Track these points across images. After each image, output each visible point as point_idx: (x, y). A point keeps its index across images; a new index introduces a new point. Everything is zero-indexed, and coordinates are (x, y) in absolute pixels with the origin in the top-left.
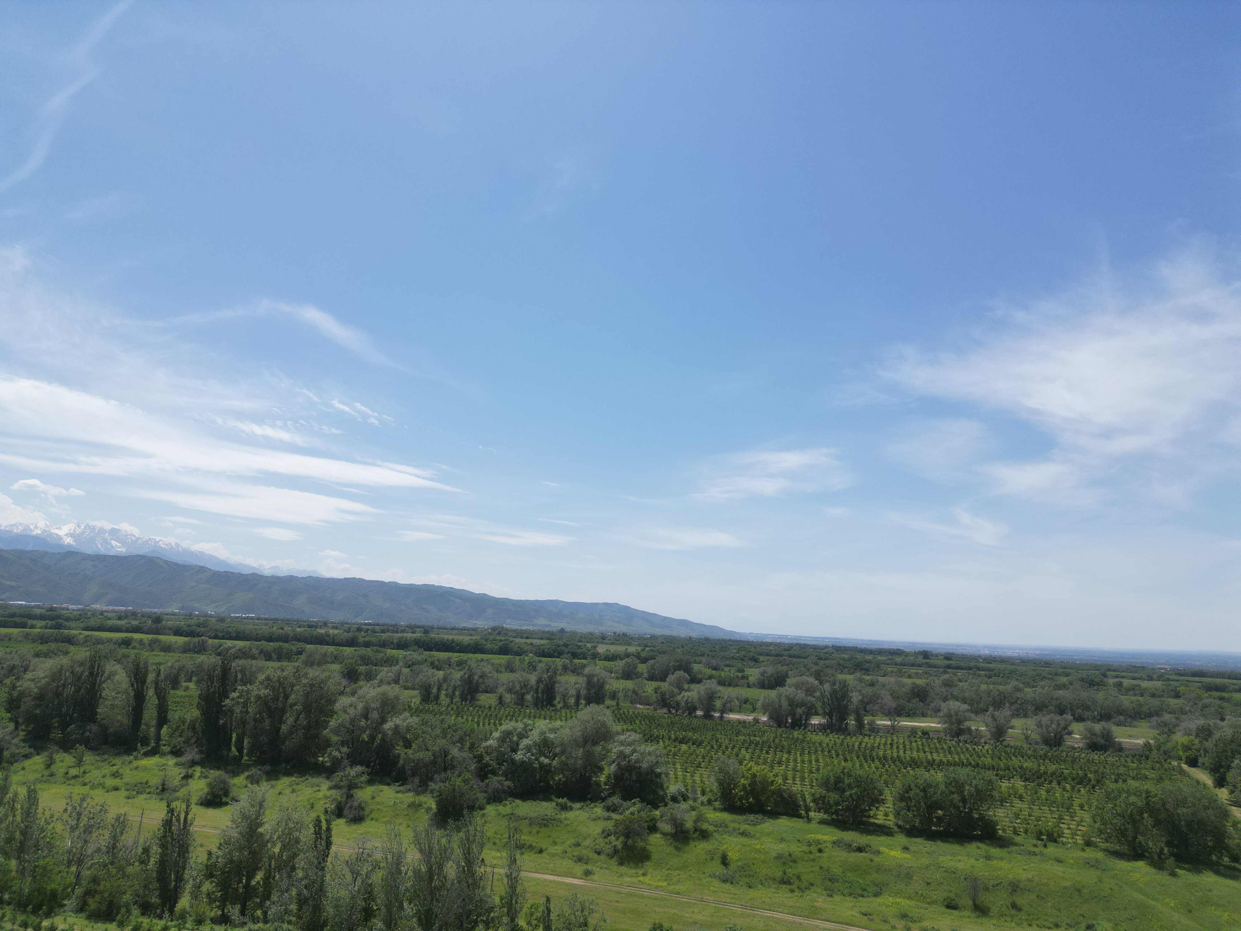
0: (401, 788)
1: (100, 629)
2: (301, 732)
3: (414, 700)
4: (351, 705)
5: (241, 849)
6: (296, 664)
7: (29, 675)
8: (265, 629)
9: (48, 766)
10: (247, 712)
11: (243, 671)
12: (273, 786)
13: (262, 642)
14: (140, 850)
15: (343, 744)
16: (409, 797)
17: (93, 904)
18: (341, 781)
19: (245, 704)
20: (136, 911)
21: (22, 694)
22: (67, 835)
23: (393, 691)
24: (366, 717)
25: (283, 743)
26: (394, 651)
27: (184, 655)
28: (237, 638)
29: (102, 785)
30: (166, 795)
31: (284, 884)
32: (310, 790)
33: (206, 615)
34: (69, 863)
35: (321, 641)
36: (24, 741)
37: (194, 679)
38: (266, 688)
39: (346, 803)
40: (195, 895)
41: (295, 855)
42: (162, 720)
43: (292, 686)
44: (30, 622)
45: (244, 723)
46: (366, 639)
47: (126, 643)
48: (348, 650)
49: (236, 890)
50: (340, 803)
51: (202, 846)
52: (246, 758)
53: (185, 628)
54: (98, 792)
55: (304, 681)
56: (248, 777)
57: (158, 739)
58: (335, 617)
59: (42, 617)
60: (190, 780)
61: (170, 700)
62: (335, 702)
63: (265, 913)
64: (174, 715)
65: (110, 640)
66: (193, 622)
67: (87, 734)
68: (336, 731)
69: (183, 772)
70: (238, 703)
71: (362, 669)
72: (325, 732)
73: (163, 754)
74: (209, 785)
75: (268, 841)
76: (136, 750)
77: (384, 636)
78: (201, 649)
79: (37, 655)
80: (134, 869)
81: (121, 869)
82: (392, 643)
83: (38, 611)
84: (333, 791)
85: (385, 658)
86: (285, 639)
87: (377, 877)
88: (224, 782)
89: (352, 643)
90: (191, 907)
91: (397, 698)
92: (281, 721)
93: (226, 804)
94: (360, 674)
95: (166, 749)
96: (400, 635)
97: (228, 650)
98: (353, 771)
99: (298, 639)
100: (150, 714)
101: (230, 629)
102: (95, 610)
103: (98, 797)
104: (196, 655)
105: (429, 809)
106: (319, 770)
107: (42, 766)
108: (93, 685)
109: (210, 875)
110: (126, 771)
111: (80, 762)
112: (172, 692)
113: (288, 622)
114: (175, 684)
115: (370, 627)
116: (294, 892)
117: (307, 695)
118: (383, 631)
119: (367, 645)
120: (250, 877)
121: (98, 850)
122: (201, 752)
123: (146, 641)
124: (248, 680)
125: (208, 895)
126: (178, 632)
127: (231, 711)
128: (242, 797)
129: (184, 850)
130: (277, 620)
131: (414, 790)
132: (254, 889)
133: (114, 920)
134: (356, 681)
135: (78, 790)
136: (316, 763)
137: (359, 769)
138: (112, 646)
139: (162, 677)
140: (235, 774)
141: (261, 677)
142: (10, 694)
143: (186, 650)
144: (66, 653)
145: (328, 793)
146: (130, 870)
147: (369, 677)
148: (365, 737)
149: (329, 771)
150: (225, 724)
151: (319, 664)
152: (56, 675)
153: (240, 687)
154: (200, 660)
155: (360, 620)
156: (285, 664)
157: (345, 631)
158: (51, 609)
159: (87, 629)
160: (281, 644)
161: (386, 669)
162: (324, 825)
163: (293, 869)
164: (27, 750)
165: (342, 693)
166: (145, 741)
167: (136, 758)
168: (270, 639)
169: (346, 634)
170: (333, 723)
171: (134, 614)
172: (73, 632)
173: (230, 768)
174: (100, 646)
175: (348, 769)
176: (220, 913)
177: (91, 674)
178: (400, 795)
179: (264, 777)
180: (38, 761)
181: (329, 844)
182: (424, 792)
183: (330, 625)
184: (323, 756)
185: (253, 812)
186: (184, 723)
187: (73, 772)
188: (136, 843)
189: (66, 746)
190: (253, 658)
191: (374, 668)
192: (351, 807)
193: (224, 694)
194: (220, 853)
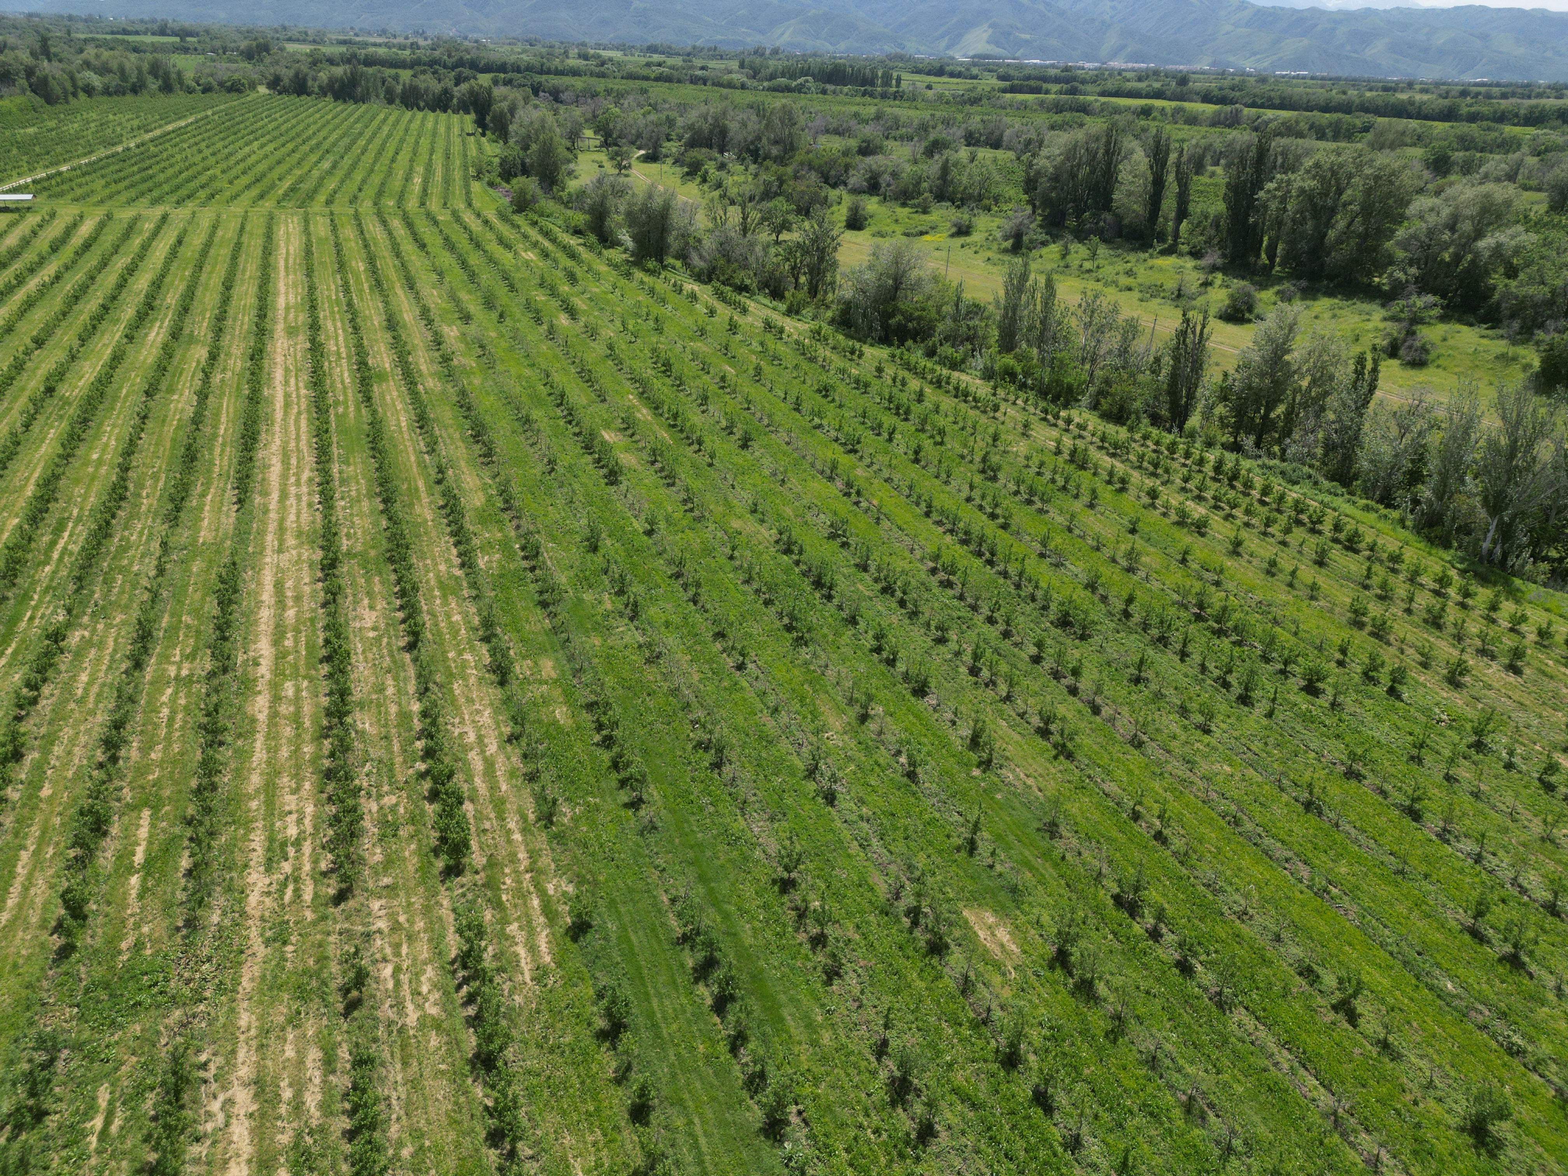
0: (1490, 332)
1: (1117, 94)
2: (1354, 242)
3: (1535, 208)
4: (1432, 210)
5: (1262, 375)
6: (1359, 146)
7: (1044, 152)
8: (1320, 94)
9: (1064, 256)
10: (1285, 210)
11: (1284, 154)
12: (1308, 307)
13: (1315, 113)
14: (1152, 359)
15: (1411, 263)
16: (1501, 346)
17: (1105, 404)
18: (1402, 311)
19: (1283, 200)
20: (1146, 421)
21: (1038, 173)
22: (1081, 332)
23: (1502, 192)
24: (1452, 228)
25: (1328, 254)
26: (1518, 130)
27: (1213, 130)
28: (1284, 104)
29: (1115, 283)
30: (1183, 302)
31: (1311, 423)
32: (1357, 318)
33: (1244, 74)
34: (1083, 361)
35: (1400, 111)
36: (1041, 226)
37: (1222, 162)
38: (1314, 178)
39: (1405, 341)
40: (1207, 415)
41: (1326, 394)
42: (1182, 213)
43: (1350, 176)
44: (1045, 86)
45: (1280, 223)
46: (1473, 109)
47: (1146, 112)
48: (1440, 126)
49: (1253, 419)
50: (1395, 339)
51: (1217, 364)
52: (1277, 268)
53: (1216, 92)
54: (1111, 291)
55: (1368, 171)
56: (1278, 293)
57: (1176, 235)
58: (1428, 73)
59: (1057, 80)
60: (1209, 288)
61: (1193, 188)
62: (1408, 203)
63: (1283, 451)
64: (1196, 208)
65: (1128, 109)
66: (1226, 83)
67: (1102, 224)
68: (1404, 245)
69: (1202, 277)
70: (1275, 197)
71: (1459, 156)
72: (1388, 245)
73: (1181, 255)
74: (1231, 296)
75: (1295, 372)
76: (1151, 246)
77: (1505, 104)
78: (1233, 122)
79: (1052, 128)
80: (1145, 377)
81: (1132, 375)
82: (1516, 115)
83: (1053, 72)
84: (1389, 324)
85: (1499, 140)
86: (1347, 108)
87: (1434, 439)
88: (1249, 295)
89: (1449, 115)
90: (1202, 427)
91: (1508, 203)
92: (1328, 225)
93: (1249, 321)
94: (1454, 163)
95: (1185, 248)
96: (1533, 102)
97: (1267, 123)
98: (1420, 302)
99: (1366, 108)
100: (1169, 204)
101: (1273, 94)
102: (1113, 69)
103: (1111, 295)
104: (1227, 130)
105: (1526, 367)
106: (1372, 294)
107: (1057, 256)
108: (1109, 164)
109: (1224, 398)
110: (1140, 270)
111: (1094, 256)
112: (1195, 178)
113: (1354, 83)
114: (1199, 168)
115: (1483, 89)
116: (1320, 435)
117: (1368, 192)
118: (1504, 96)
119: (1472, 118)
120: (1270, 408)
121: (1110, 352)
122: (1224, 256)
123: (1169, 111)
124: (1289, 167)
125: (1221, 418)
126: (1207, 98)
127: (1266, 207)
128: (1269, 315)
129: (1197, 366)
130: (1338, 79)
131: (1509, 337)
132: (1273, 423)
133: (1124, 424)
134: (1445, 173)
135: (1091, 285)
136: (1370, 285)
137: (1430, 298)
138: (1130, 117)
139: (1184, 159)
140: (1263, 287)
141: (1308, 163)
142: (1028, 173)
143: (1215, 122)
144: (1081, 125)
145: (1381, 325)
146: (1140, 378)
147: (1467, 169)
148: (1447, 257)
149: (1385, 297)
150: (1256, 224)
151: (1393, 146)
152: (1071, 153)
153: (1278, 176)
154: (1230, 137)
155: (1468, 78)
156: (1343, 144)
157: (1440, 96)
158: (1067, 69)
159: (1103, 94)
160: (1340, 115)
161: (1497, 157)
162: (1369, 365)
163: (1323, 409)
164: (1044, 237)
165: (1420, 191)
166: (1162, 238)
167: (1151, 257)
168: (1326, 108)
169: (1441, 101)
170: (1401, 233)
171: (1156, 73)
172: (1089, 98)
173: (1257, 278)
174: (1117, 117)
175: (1414, 297)
176: (1232, 439)
177: (1107, 152)
178: (1485, 341)
179: (1298, 295)
180: (1054, 249)
181: (1372, 388)
182: (1523, 342)
183: (1417, 87)
184: (1380, 276)
185: (1280, 336)
186: (1206, 218)
187: (1087, 265)
188: (1148, 350)
189: (1081, 236)
190: (1300, 135)
191: (1478, 155)
192: (1410, 347)
193: (1258, 185)
194: (1237, 376)
